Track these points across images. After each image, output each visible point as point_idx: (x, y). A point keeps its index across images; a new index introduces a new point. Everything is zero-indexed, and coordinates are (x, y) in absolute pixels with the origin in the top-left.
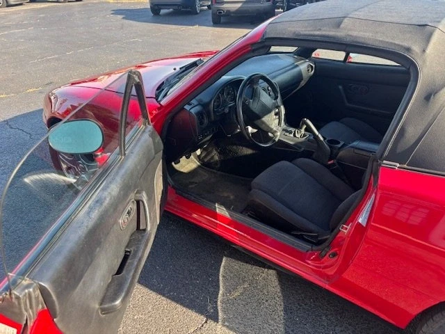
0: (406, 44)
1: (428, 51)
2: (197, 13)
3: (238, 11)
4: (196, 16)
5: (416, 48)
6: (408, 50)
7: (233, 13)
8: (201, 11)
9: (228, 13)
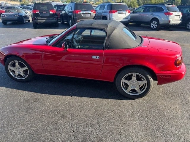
0: (104, 28)
1: (108, 29)
2: (25, 24)
3: (44, 23)
4: (25, 25)
5: (106, 29)
6: (104, 29)
7: (42, 23)
8: (26, 23)
9: (40, 23)
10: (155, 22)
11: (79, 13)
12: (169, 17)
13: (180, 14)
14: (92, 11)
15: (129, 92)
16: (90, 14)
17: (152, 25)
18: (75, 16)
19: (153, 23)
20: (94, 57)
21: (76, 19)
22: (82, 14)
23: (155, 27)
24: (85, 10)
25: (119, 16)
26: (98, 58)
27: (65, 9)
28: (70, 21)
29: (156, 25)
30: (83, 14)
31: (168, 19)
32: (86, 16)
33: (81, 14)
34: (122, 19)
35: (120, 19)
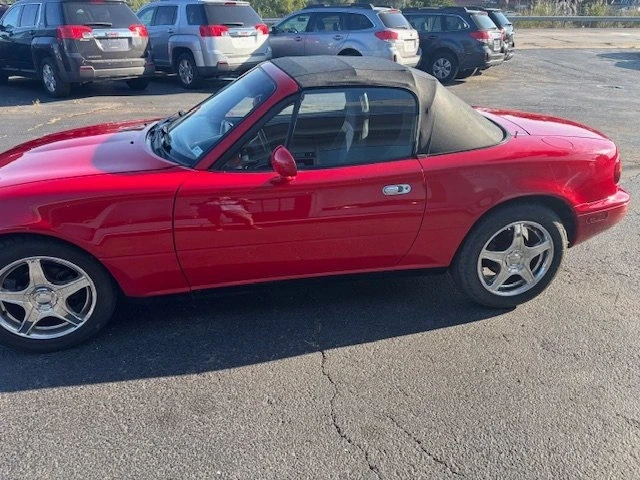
5: (410, 83)
11: (87, 37)
12: (390, 46)
13: (415, 34)
14: (132, 29)
15: (500, 289)
16: (130, 39)
18: (70, 48)
20: (391, 190)
21: (75, 60)
22: (98, 42)
24: (109, 26)
25: (235, 46)
26: (405, 191)
27: (5, 25)
28: (47, 70)
30: (99, 38)
31: (391, 52)
32: (115, 48)
33: (92, 41)
34: (246, 56)
35: (242, 56)
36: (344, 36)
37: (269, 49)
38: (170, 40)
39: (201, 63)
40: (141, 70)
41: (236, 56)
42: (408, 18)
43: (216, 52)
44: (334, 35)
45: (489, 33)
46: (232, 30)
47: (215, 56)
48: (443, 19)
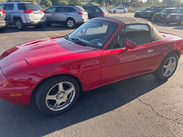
10: (71, 21)
12: (82, 16)
13: (87, 13)
17: (69, 24)
19: (69, 22)
23: (72, 26)
25: (36, 16)
26: (152, 51)
29: (73, 24)
31: (82, 18)
34: (39, 19)
35: (38, 20)
36: (68, 13)
37: (46, 18)
38: (12, 15)
39: (24, 22)
40: (4, 24)
41: (36, 20)
42: (84, 9)
43: (30, 18)
44: (65, 14)
45: (105, 13)
46: (34, 11)
47: (29, 19)
48: (93, 9)
